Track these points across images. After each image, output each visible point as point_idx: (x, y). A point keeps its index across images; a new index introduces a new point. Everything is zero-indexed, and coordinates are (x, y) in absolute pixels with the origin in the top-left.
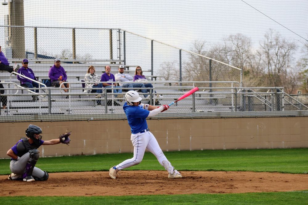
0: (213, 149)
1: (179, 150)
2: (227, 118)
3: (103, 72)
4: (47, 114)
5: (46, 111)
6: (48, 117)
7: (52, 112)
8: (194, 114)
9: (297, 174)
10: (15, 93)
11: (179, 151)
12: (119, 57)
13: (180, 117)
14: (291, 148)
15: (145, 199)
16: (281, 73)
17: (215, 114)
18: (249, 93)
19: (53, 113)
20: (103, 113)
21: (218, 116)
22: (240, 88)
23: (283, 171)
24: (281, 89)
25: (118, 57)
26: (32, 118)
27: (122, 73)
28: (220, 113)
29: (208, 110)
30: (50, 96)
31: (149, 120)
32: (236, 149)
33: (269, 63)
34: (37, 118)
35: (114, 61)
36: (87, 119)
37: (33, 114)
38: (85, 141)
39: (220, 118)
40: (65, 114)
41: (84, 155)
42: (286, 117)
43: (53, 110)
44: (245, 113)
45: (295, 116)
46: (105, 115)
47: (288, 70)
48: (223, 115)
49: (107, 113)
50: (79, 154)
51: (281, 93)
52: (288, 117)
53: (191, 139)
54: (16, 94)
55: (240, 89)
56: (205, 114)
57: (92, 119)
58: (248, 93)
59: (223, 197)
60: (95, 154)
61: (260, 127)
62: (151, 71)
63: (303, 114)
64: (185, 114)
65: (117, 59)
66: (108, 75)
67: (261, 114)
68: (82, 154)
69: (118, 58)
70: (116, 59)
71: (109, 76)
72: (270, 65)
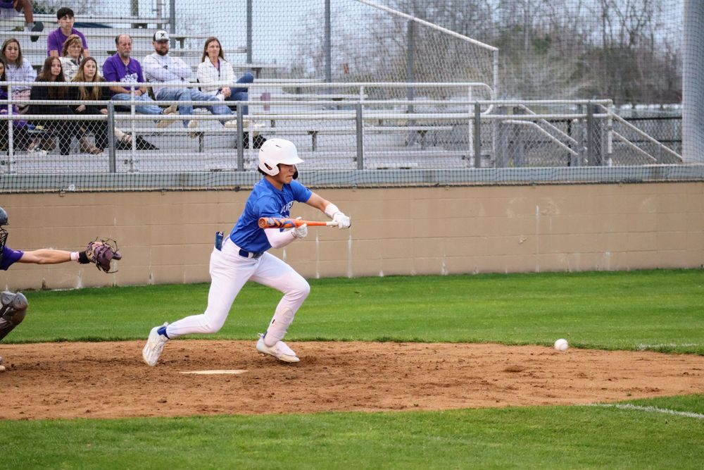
0: (413, 272)
1: (318, 277)
2: (451, 186)
3: (109, 52)
8: (361, 176)
9: (620, 351)
11: (316, 280)
12: (158, 10)
13: (319, 182)
14: (628, 269)
15: (182, 427)
16: (638, 46)
17: (417, 175)
18: (517, 116)
20: (104, 173)
21: (427, 182)
22: (492, 101)
23: (583, 342)
24: (606, 105)
25: (153, 10)
27: (162, 53)
28: (433, 174)
29: (399, 165)
31: (234, 192)
32: (477, 272)
33: (605, 15)
35: (143, 22)
36: (57, 190)
39: (432, 186)
41: (50, 289)
42: (617, 183)
44: (502, 173)
45: (641, 182)
46: (108, 179)
47: (659, 36)
48: (441, 180)
49: (115, 172)
50: (33, 286)
51: (605, 115)
52: (624, 183)
53: (350, 247)
55: (491, 106)
56: (391, 175)
57: (72, 188)
58: (513, 116)
59: (394, 422)
60: (79, 286)
61: (545, 211)
62: (246, 51)
63: (664, 174)
64: (335, 175)
65: (152, 16)
66: (124, 61)
67: (547, 176)
68: (44, 286)
69: (155, 12)
70: (147, 17)
71: (126, 65)
72: (607, 23)
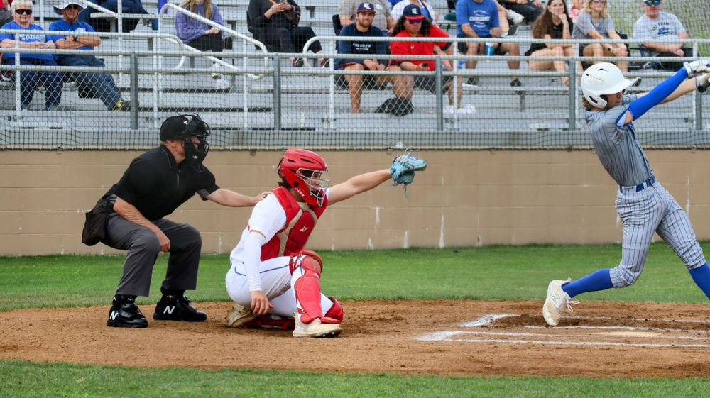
4: (269, 129)
5: (267, 119)
6: (272, 137)
7: (285, 123)
8: (701, 137)
10: (175, 65)
13: (656, 143)
19: (285, 126)
20: (432, 131)
26: (227, 140)
30: (279, 77)
31: (566, 152)
34: (240, 141)
36: (384, 147)
37: (229, 129)
38: (380, 211)
40: (316, 130)
43: (288, 119)
46: (436, 136)
49: (442, 129)
54: (178, 68)
57: (399, 145)
64: (672, 136)
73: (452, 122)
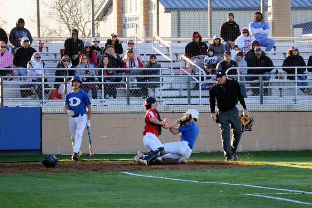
73: (295, 101)
